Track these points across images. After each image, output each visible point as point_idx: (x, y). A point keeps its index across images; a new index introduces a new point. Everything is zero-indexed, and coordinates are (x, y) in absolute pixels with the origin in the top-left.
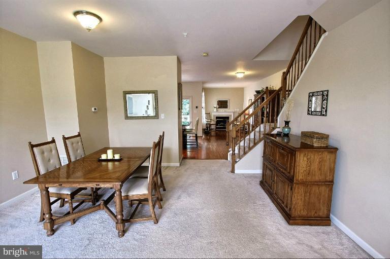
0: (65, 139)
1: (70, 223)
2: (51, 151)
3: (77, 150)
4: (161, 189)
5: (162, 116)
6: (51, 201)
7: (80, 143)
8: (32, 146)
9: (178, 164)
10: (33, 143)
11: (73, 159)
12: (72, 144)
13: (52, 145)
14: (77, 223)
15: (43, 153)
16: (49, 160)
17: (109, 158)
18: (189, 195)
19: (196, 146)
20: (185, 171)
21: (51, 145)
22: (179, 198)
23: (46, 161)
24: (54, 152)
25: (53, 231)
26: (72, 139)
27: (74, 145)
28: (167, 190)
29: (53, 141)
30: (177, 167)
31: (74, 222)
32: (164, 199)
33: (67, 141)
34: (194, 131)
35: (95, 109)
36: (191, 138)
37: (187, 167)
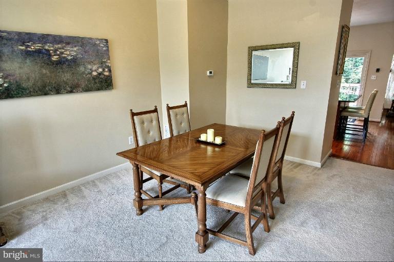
0: (169, 108)
1: (159, 208)
2: (152, 121)
3: (181, 123)
4: (277, 199)
5: (302, 84)
6: (144, 179)
7: (185, 115)
8: (133, 114)
9: (318, 165)
10: (134, 111)
11: (175, 134)
12: (176, 115)
13: (154, 115)
14: (165, 210)
15: (142, 123)
16: (149, 132)
17: (209, 141)
18: (323, 226)
19: (361, 138)
20: (329, 178)
21: (152, 114)
22: (303, 224)
23: (146, 132)
24: (155, 123)
25: (142, 211)
26: (177, 110)
27: (178, 116)
28: (287, 203)
29: (156, 111)
30: (316, 168)
31: (163, 208)
32: (277, 217)
33: (171, 111)
34: (362, 112)
35: (211, 73)
36: (356, 123)
37: (334, 172)
